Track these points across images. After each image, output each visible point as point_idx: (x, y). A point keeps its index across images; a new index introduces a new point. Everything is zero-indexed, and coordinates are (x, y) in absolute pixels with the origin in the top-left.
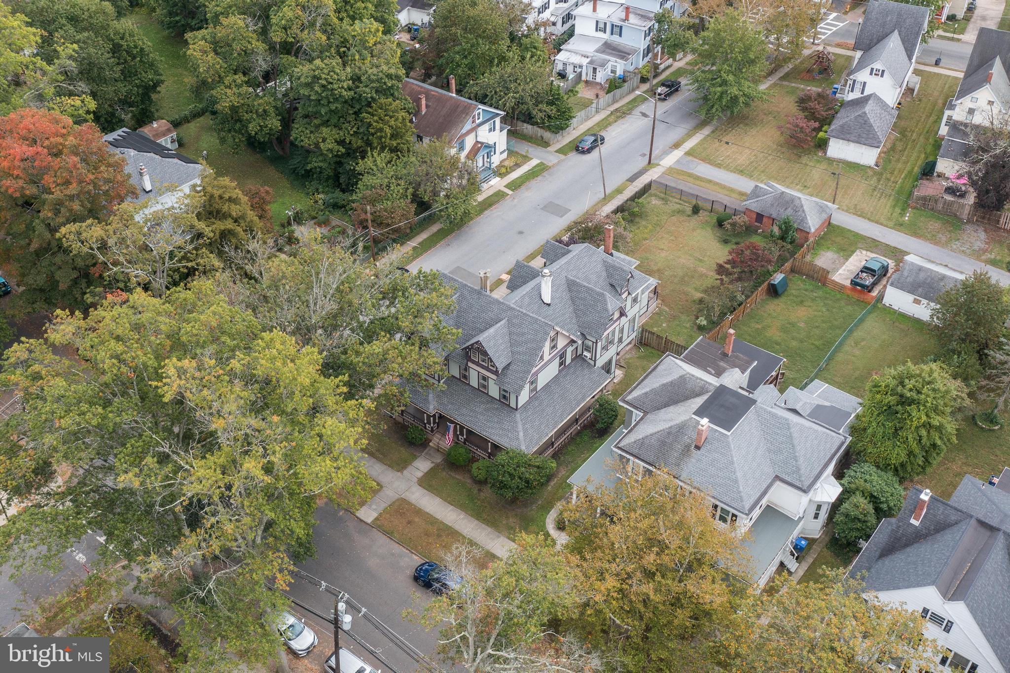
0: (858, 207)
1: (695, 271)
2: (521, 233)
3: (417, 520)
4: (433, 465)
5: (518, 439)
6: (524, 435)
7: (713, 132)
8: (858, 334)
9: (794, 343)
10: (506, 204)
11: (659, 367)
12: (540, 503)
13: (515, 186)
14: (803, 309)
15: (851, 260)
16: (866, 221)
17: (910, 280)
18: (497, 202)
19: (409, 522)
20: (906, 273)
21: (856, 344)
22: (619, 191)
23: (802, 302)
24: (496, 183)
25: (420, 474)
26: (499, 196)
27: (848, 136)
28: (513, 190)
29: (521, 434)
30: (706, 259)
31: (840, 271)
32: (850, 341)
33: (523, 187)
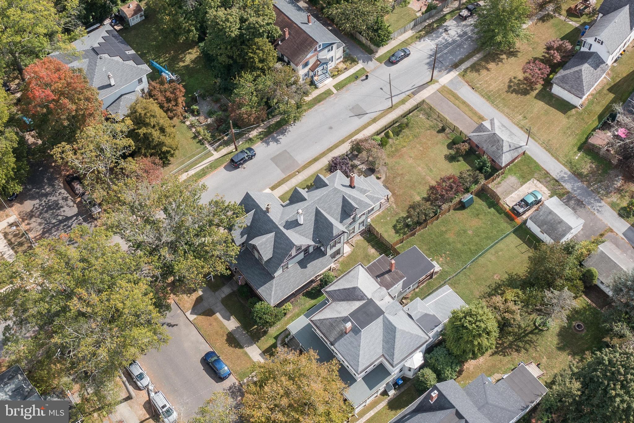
0: (550, 143)
1: (424, 179)
2: (331, 128)
3: (214, 324)
4: (232, 291)
5: (271, 295)
6: (275, 294)
7: (485, 57)
8: (501, 245)
9: (459, 246)
10: (330, 99)
11: (351, 273)
12: (278, 327)
13: (340, 86)
14: (477, 220)
15: (524, 186)
16: (550, 155)
17: (542, 218)
18: (325, 99)
19: (211, 325)
20: (541, 213)
21: (497, 252)
22: (403, 102)
23: (478, 215)
24: (328, 83)
25: (223, 296)
26: (328, 93)
27: (565, 85)
28: (337, 90)
29: (273, 293)
30: (434, 170)
31: (513, 195)
32: (492, 251)
33: (344, 88)
